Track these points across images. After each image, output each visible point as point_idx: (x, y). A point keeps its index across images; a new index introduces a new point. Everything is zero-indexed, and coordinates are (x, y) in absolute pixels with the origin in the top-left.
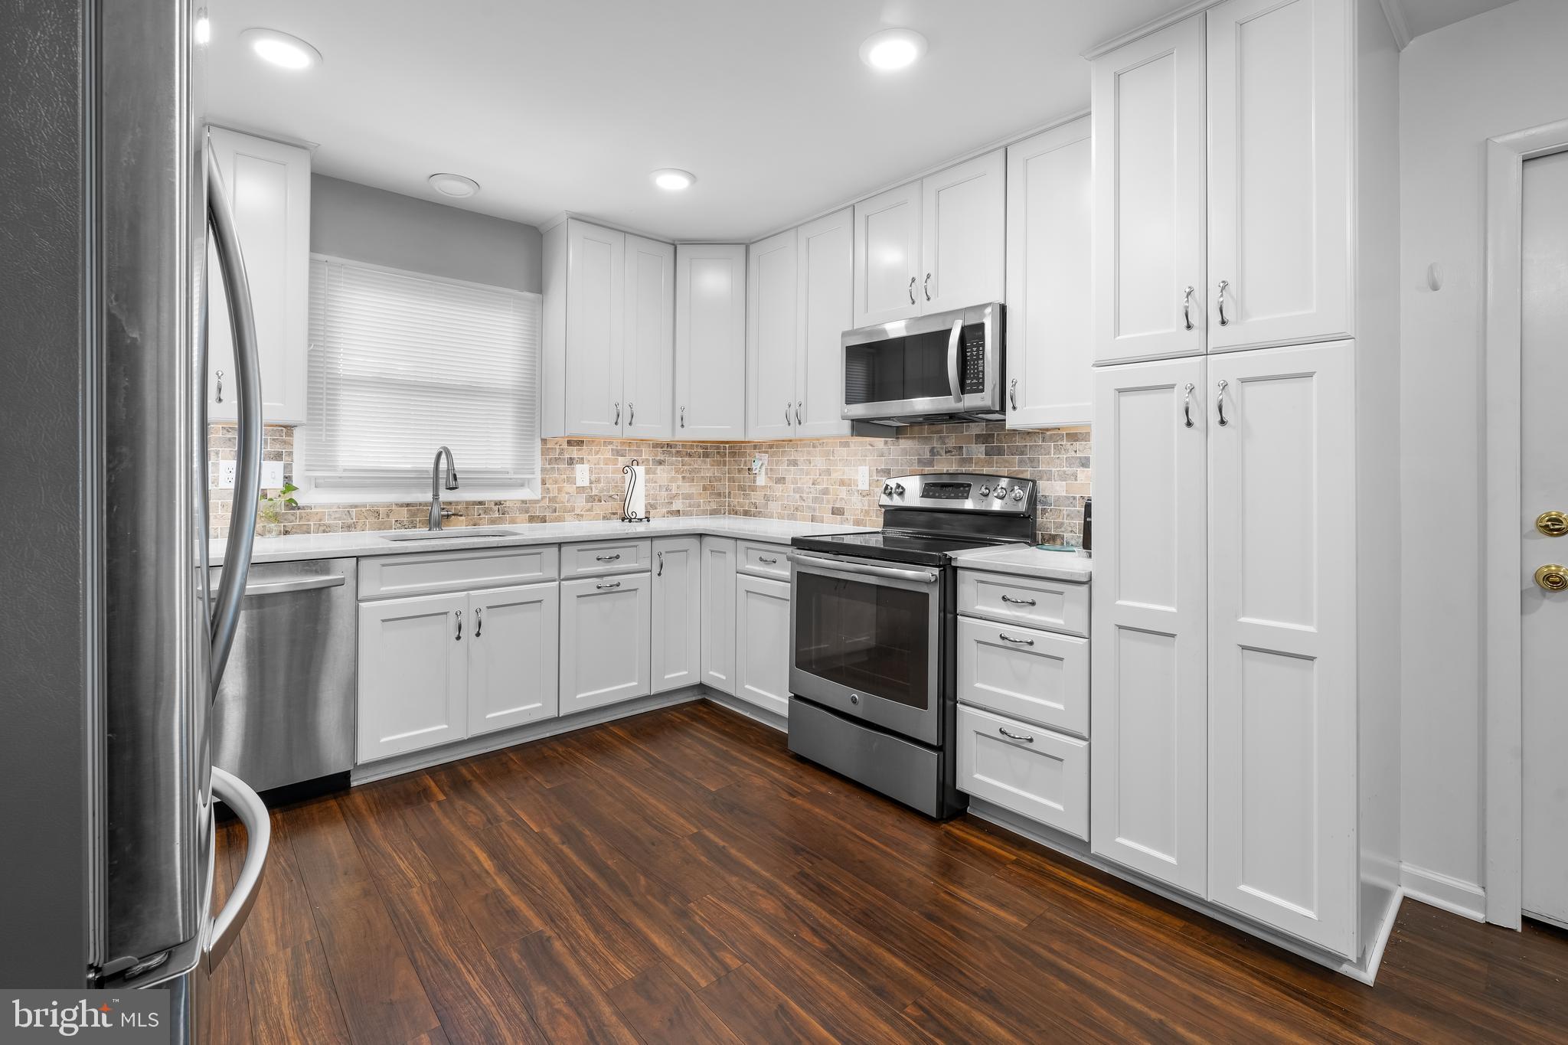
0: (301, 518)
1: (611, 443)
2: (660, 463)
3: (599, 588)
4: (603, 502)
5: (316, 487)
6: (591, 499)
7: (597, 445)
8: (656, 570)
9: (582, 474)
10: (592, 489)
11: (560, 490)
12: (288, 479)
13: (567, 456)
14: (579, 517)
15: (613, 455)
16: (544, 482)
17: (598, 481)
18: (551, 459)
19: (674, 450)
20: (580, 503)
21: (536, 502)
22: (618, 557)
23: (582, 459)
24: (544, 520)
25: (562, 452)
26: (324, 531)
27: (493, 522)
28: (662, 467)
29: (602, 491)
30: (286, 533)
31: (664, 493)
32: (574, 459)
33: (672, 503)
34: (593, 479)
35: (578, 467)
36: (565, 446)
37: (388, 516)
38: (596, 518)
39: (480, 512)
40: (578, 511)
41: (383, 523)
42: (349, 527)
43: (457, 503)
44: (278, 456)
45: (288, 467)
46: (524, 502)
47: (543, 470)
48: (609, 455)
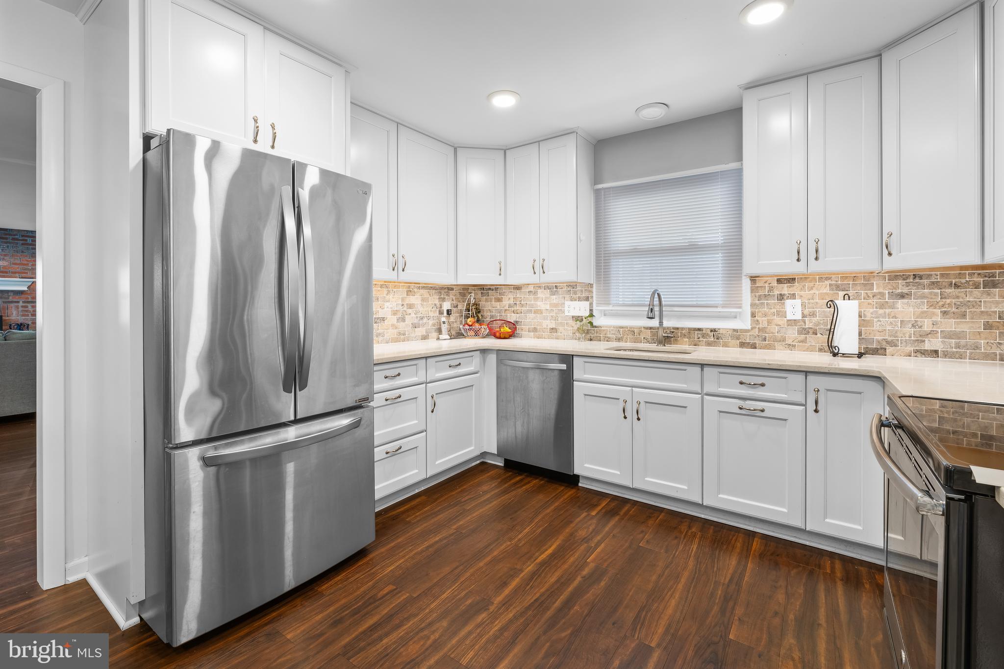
0: (597, 332)
1: (827, 279)
2: (902, 296)
3: (740, 408)
4: (819, 335)
5: (605, 315)
6: (804, 331)
7: (811, 281)
8: (811, 406)
9: (793, 309)
10: (805, 323)
11: (769, 322)
12: (591, 310)
13: (776, 292)
14: (791, 347)
15: (832, 289)
16: (753, 315)
17: (813, 314)
18: (760, 296)
19: (925, 281)
20: (792, 334)
21: (746, 331)
22: (763, 385)
23: (794, 295)
24: (754, 346)
25: (771, 289)
26: (607, 341)
27: (709, 344)
28: (905, 301)
29: (818, 324)
30: (591, 340)
31: (908, 329)
32: (784, 295)
33: (924, 341)
34: (806, 312)
35: (789, 303)
36: (775, 284)
37: (640, 335)
38: (811, 349)
39: (699, 336)
40: (789, 342)
41: (637, 339)
42: (619, 340)
43: (683, 329)
44: (587, 299)
45: (591, 304)
46: (734, 330)
47: (752, 305)
48: (827, 290)
